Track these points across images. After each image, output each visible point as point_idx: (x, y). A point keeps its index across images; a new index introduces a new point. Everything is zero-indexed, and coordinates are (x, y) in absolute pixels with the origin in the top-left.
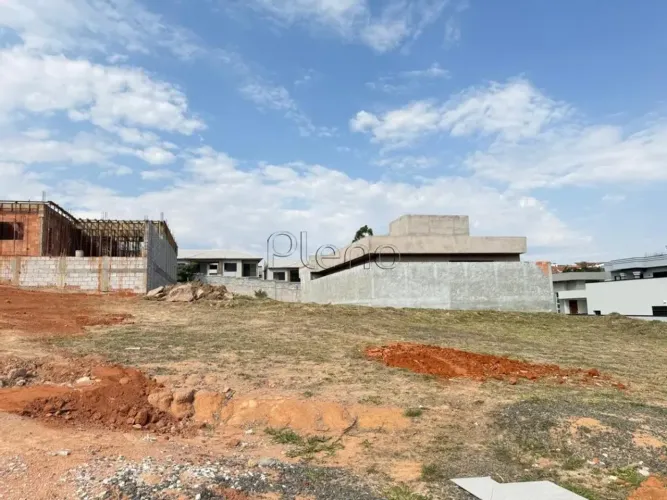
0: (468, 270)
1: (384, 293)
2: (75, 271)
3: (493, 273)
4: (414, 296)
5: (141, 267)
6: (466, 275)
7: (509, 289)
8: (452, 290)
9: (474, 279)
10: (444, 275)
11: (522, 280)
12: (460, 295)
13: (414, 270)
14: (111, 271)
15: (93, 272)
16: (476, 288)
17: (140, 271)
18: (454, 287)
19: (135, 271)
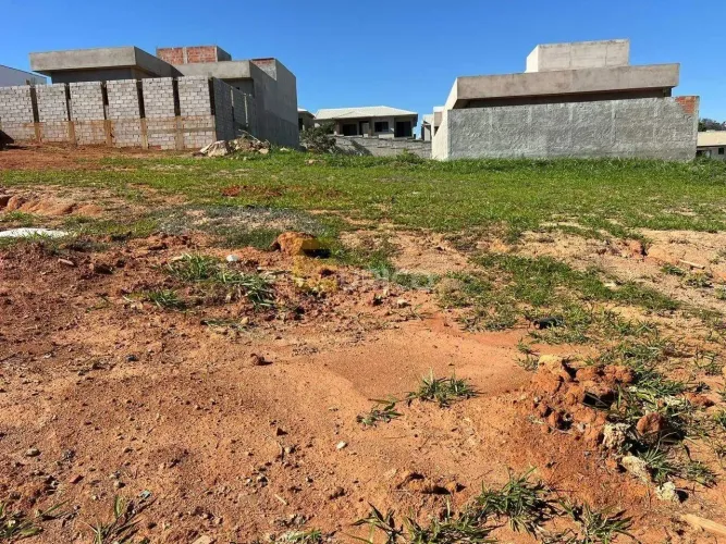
0: (575, 112)
1: (462, 146)
2: (154, 132)
3: (609, 115)
4: (499, 148)
5: (210, 126)
6: (571, 119)
7: (630, 135)
8: (550, 140)
9: (581, 123)
10: (541, 120)
11: (650, 123)
12: (559, 145)
13: (502, 117)
14: (184, 130)
15: (168, 132)
16: (583, 134)
17: (209, 129)
18: (552, 136)
19: (205, 130)
